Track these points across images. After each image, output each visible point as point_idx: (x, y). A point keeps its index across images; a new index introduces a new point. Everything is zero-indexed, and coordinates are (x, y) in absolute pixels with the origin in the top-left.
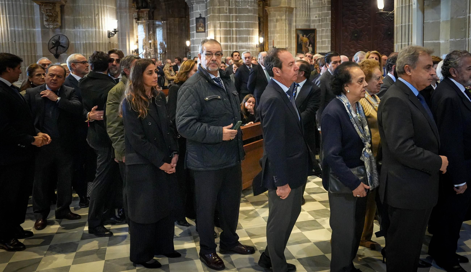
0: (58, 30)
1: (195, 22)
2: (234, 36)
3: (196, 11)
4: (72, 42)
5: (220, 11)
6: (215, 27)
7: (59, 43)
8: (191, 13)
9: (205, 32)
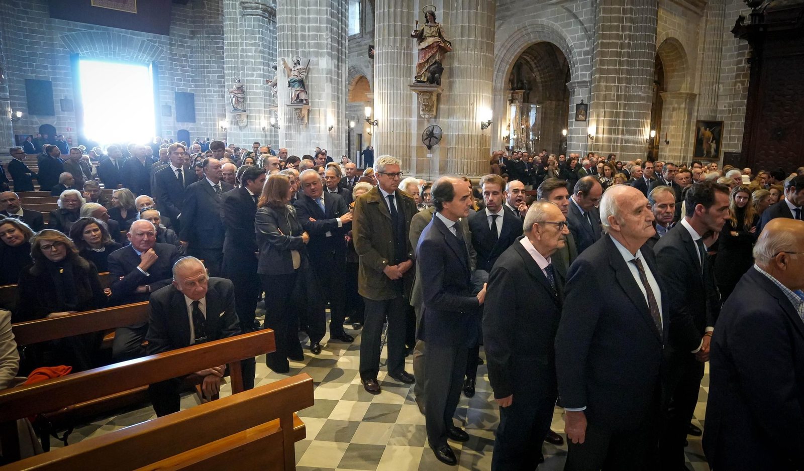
0: (433, 120)
1: (575, 108)
2: (621, 128)
3: (578, 96)
4: (445, 133)
5: (605, 98)
6: (598, 116)
7: (433, 134)
8: (571, 98)
9: (585, 121)
